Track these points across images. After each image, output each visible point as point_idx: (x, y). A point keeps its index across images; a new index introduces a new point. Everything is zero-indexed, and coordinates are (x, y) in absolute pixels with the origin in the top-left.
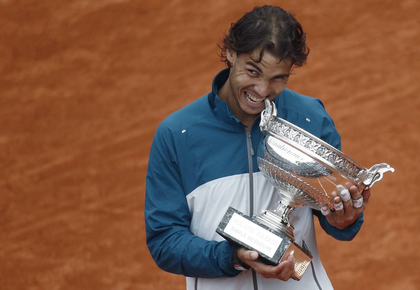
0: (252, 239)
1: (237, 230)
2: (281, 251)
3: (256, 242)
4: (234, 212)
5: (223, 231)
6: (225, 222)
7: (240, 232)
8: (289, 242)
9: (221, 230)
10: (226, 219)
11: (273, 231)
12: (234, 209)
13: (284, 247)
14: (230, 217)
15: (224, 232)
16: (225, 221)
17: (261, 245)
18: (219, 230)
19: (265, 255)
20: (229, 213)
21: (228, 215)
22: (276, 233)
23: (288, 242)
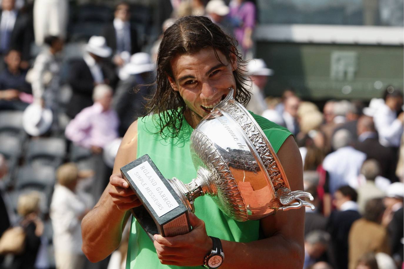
1: (140, 177)
3: (152, 195)
17: (155, 201)
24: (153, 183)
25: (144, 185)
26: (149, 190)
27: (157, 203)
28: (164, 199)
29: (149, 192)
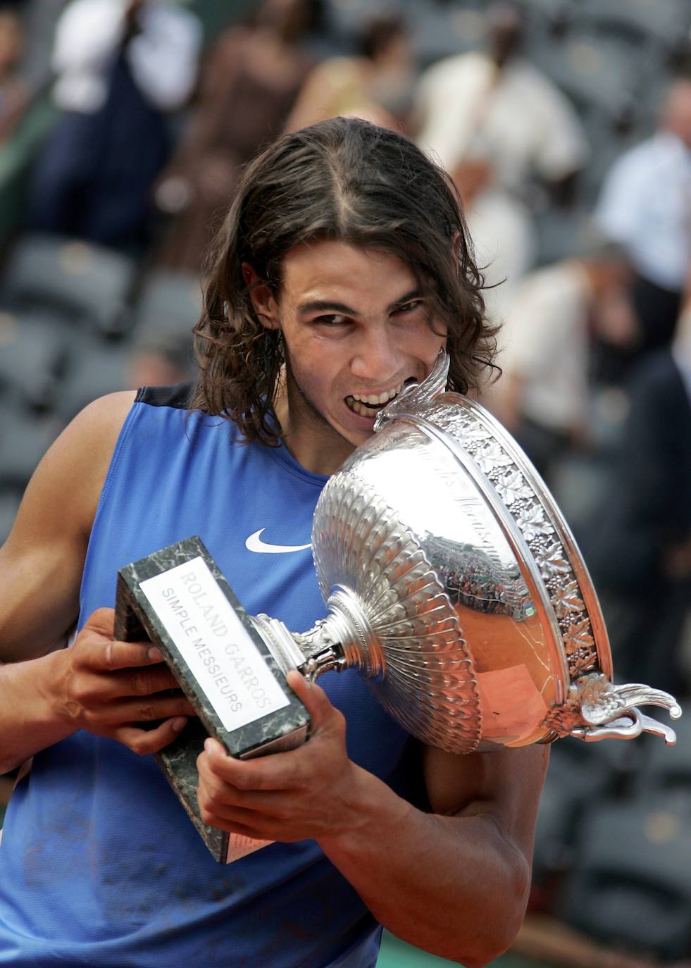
0: (207, 652)
1: (178, 605)
2: (265, 730)
3: (212, 664)
4: (199, 555)
5: (138, 583)
6: (158, 564)
7: (184, 614)
8: (303, 721)
9: (135, 576)
10: (167, 559)
11: (274, 666)
12: (203, 547)
13: (280, 723)
14: (182, 561)
15: (139, 588)
16: (161, 563)
17: (219, 682)
18: (131, 573)
19: (213, 711)
20: (184, 548)
21: (179, 552)
22: (280, 677)
23: (298, 719)
24: (215, 628)
25: (189, 632)
26: (205, 648)
27: (224, 691)
28: (245, 683)
29: (202, 654)
